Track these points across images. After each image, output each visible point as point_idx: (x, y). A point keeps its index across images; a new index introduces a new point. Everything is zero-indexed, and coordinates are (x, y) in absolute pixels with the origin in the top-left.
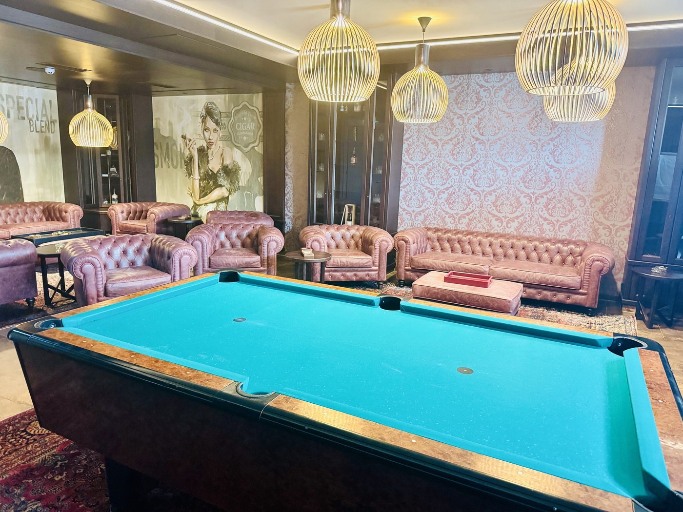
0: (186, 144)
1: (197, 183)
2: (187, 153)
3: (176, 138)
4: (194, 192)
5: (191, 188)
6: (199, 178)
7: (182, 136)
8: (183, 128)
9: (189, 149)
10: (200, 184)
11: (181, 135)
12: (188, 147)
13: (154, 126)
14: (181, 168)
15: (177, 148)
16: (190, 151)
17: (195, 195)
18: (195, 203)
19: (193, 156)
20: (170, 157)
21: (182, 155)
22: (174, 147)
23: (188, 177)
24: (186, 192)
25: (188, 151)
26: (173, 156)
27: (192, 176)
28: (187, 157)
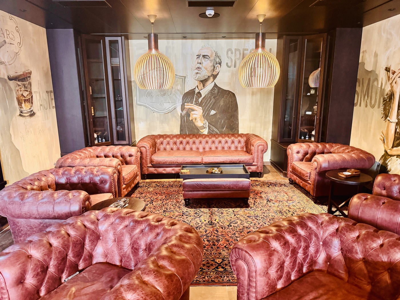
0: (389, 77)
1: (393, 127)
2: (388, 89)
3: (380, 71)
4: (387, 139)
5: (385, 133)
6: (397, 121)
7: (386, 68)
8: (388, 58)
9: (391, 84)
10: (396, 129)
11: (384, 68)
12: (390, 82)
13: (360, 61)
14: (379, 107)
15: (378, 84)
16: (392, 87)
17: (388, 143)
18: (386, 151)
19: (395, 93)
20: (370, 95)
21: (382, 91)
22: (376, 83)
23: (384, 119)
24: (379, 137)
25: (389, 86)
26: (373, 94)
27: (388, 118)
28: (387, 95)
